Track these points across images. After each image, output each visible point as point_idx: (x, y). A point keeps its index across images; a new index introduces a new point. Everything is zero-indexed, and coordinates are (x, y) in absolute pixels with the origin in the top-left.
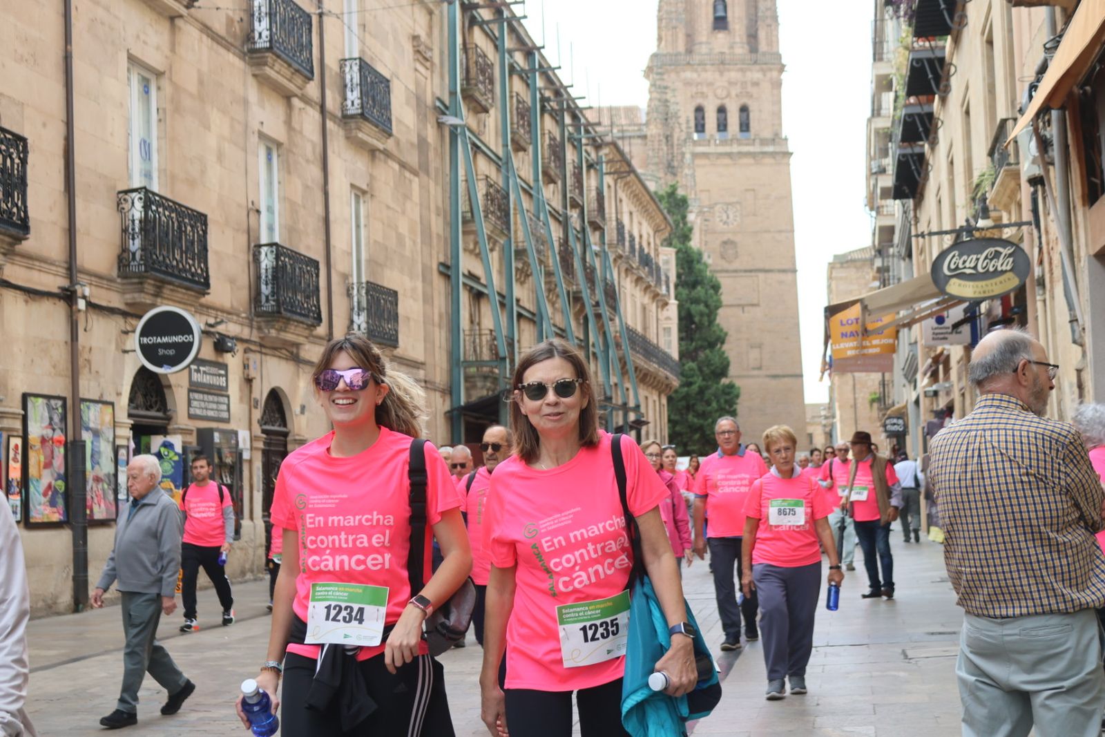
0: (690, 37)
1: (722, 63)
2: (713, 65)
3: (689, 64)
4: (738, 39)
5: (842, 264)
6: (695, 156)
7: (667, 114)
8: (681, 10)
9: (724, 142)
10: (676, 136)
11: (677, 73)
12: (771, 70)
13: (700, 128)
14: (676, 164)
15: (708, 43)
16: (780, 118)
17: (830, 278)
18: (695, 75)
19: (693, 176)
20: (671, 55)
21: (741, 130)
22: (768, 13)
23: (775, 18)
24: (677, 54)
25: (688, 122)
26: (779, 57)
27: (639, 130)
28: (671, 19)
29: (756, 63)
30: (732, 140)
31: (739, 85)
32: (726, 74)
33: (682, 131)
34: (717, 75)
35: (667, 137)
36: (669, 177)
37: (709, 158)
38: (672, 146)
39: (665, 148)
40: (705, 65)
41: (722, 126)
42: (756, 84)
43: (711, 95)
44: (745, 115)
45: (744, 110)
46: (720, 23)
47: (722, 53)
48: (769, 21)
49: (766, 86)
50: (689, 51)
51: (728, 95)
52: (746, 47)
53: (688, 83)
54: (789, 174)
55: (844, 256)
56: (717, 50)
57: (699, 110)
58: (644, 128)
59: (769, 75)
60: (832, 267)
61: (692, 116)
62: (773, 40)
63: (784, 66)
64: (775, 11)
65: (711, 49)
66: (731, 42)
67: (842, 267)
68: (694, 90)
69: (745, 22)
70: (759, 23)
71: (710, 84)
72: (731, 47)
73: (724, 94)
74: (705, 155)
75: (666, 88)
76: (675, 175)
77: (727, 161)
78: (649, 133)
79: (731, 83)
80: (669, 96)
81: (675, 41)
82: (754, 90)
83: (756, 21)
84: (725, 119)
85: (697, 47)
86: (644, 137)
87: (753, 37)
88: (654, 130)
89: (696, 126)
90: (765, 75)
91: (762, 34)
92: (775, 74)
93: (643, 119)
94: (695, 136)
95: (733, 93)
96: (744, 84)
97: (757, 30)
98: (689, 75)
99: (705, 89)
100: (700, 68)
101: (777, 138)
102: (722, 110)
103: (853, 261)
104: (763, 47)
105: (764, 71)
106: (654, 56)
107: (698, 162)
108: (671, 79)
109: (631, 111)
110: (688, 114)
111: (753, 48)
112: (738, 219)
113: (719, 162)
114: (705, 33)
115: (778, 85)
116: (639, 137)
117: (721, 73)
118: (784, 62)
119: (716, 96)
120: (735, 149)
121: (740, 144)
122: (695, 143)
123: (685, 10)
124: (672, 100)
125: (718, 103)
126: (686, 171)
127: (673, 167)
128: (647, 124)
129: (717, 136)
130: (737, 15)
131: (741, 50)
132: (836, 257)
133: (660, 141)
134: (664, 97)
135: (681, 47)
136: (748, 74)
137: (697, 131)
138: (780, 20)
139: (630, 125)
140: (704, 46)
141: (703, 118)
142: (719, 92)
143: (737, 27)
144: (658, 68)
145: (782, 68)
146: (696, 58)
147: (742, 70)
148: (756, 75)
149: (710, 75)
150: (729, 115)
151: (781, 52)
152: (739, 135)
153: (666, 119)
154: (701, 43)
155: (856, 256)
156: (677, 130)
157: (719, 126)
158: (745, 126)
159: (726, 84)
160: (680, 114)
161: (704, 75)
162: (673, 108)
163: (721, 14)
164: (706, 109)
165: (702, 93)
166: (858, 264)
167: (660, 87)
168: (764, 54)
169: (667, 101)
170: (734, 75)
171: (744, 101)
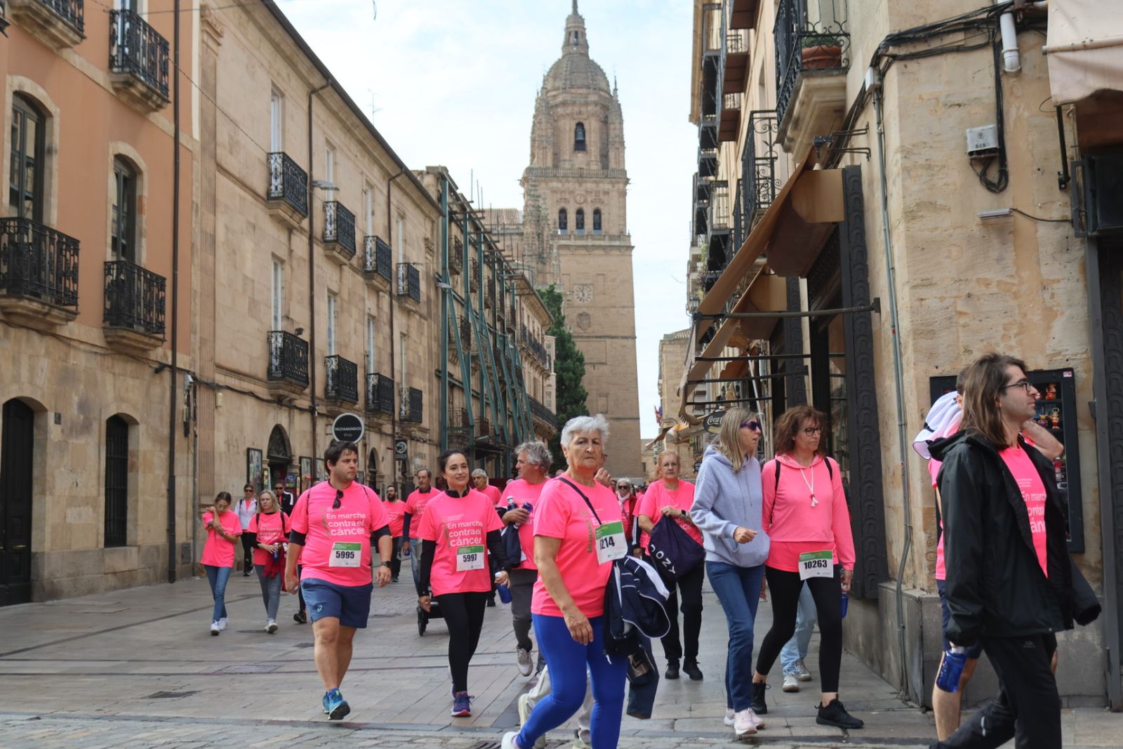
0: (556, 155)
1: (581, 176)
2: (573, 177)
3: (555, 176)
4: (593, 159)
5: (670, 341)
6: (560, 247)
7: (539, 217)
8: (550, 134)
9: (581, 237)
10: (545, 234)
11: (546, 183)
12: (618, 183)
13: (563, 226)
14: (545, 255)
15: (570, 160)
16: (625, 219)
17: (661, 350)
18: (560, 185)
19: (559, 266)
20: (541, 169)
21: (595, 228)
22: (617, 139)
23: (622, 143)
24: (547, 169)
25: (555, 223)
26: (625, 172)
27: (517, 229)
28: (542, 142)
29: (606, 177)
30: (587, 236)
31: (593, 194)
32: (584, 184)
33: (550, 230)
34: (577, 186)
35: (539, 235)
36: (540, 266)
37: (569, 249)
38: (543, 241)
39: (537, 243)
40: (568, 177)
41: (580, 225)
42: (606, 193)
43: (572, 201)
44: (598, 216)
45: (597, 212)
46: (580, 145)
47: (581, 169)
48: (617, 145)
49: (614, 195)
50: (556, 166)
51: (585, 201)
52: (600, 164)
53: (554, 191)
54: (631, 263)
55: (672, 335)
56: (577, 166)
57: (563, 212)
58: (521, 227)
59: (617, 186)
60: (663, 343)
61: (556, 216)
62: (621, 160)
63: (628, 180)
64: (622, 137)
65: (572, 165)
66: (587, 161)
67: (670, 344)
68: (559, 196)
69: (599, 145)
70: (610, 146)
71: (572, 192)
72: (588, 164)
73: (582, 200)
74: (567, 247)
75: (539, 196)
76: (544, 264)
77: (583, 252)
78: (525, 232)
79: (587, 192)
80: (541, 202)
81: (544, 158)
82: (605, 198)
83: (608, 145)
84: (583, 219)
85: (562, 163)
86: (522, 234)
87: (604, 157)
88: (528, 229)
89: (560, 224)
90: (613, 187)
91: (612, 155)
92: (621, 186)
93: (521, 220)
94: (559, 232)
95: (589, 199)
96: (597, 193)
97: (608, 152)
98: (555, 184)
99: (567, 196)
100: (564, 180)
101: (623, 235)
102: (580, 212)
103: (678, 339)
104: (612, 165)
105: (613, 184)
106: (529, 170)
107: (561, 252)
108: (543, 189)
109: (511, 213)
110: (554, 216)
111: (605, 166)
112: (591, 297)
113: (577, 252)
114: (568, 152)
115: (623, 194)
116: (517, 234)
117: (580, 184)
118: (628, 176)
119: (576, 201)
120: (590, 242)
121: (593, 239)
122: (560, 237)
123: (553, 134)
124: (543, 206)
125: (578, 206)
126: (554, 262)
127: (543, 258)
128: (524, 224)
129: (576, 232)
130: (593, 139)
131: (595, 167)
132: (666, 336)
133: (533, 238)
134: (537, 203)
135: (550, 163)
136: (601, 185)
137: (561, 228)
138: (626, 145)
139: (510, 225)
140: (567, 163)
141: (566, 218)
142: (578, 198)
143: (593, 149)
144: (531, 179)
145: (627, 181)
146: (561, 172)
147: (596, 182)
148: (605, 186)
149: (571, 185)
150: (585, 216)
151: (626, 169)
152: (593, 232)
153: (538, 221)
154: (564, 160)
155: (680, 336)
156: (547, 229)
157: (577, 224)
158: (597, 225)
159: (584, 193)
160: (549, 217)
161: (567, 185)
162: (543, 212)
163: (580, 138)
164: (568, 211)
165: (565, 199)
166: (682, 342)
167: (534, 196)
168: (613, 170)
169: (539, 207)
170: (590, 186)
171: (598, 205)
